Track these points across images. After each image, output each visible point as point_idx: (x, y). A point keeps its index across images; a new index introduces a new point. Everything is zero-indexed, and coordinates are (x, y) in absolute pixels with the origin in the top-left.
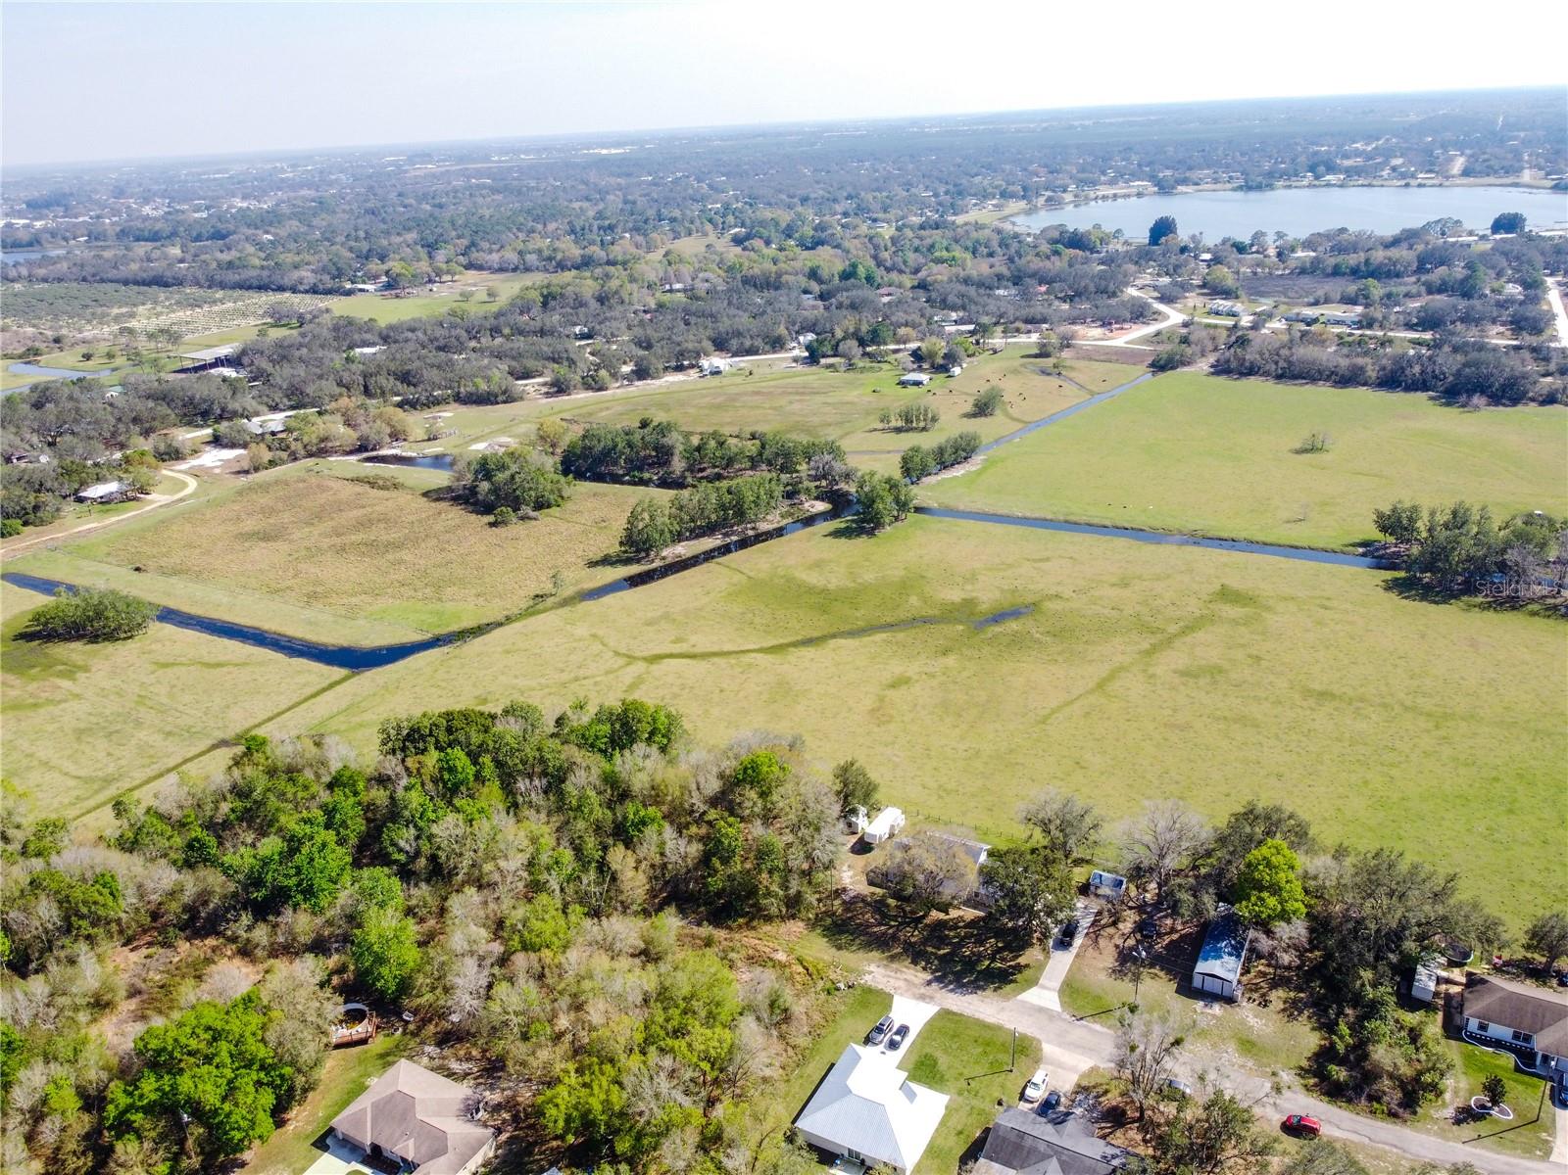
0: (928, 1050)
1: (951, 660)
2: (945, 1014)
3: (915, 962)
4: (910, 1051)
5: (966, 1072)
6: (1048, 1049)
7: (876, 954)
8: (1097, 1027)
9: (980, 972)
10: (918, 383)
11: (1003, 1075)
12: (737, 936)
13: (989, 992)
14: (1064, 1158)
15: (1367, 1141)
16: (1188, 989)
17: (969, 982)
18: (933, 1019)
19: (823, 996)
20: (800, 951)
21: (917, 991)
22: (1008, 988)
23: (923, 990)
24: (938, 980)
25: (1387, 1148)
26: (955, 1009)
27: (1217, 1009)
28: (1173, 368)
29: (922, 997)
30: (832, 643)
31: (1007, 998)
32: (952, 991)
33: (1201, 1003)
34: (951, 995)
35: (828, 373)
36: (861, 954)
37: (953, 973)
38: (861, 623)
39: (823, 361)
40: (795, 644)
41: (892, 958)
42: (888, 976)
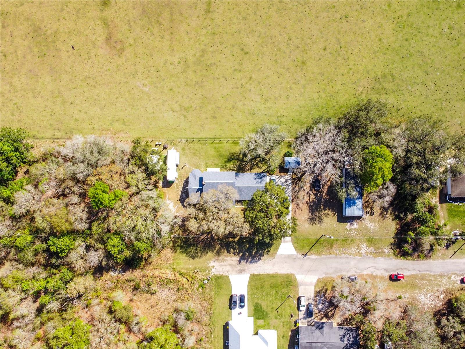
0: (256, 301)
2: (254, 277)
3: (229, 252)
4: (249, 305)
5: (274, 306)
6: (299, 278)
7: (210, 254)
8: (313, 257)
9: (257, 244)
11: (287, 300)
12: (145, 271)
13: (265, 256)
15: (418, 272)
16: (343, 219)
17: (256, 253)
18: (249, 283)
19: (201, 290)
20: (178, 268)
21: (236, 269)
22: (272, 249)
23: (239, 267)
24: (243, 258)
25: (425, 272)
26: (256, 272)
27: (355, 225)
29: (241, 272)
31: (273, 256)
32: (251, 262)
33: (349, 224)
34: (252, 265)
36: (204, 257)
37: (247, 250)
41: (218, 253)
42: (222, 266)
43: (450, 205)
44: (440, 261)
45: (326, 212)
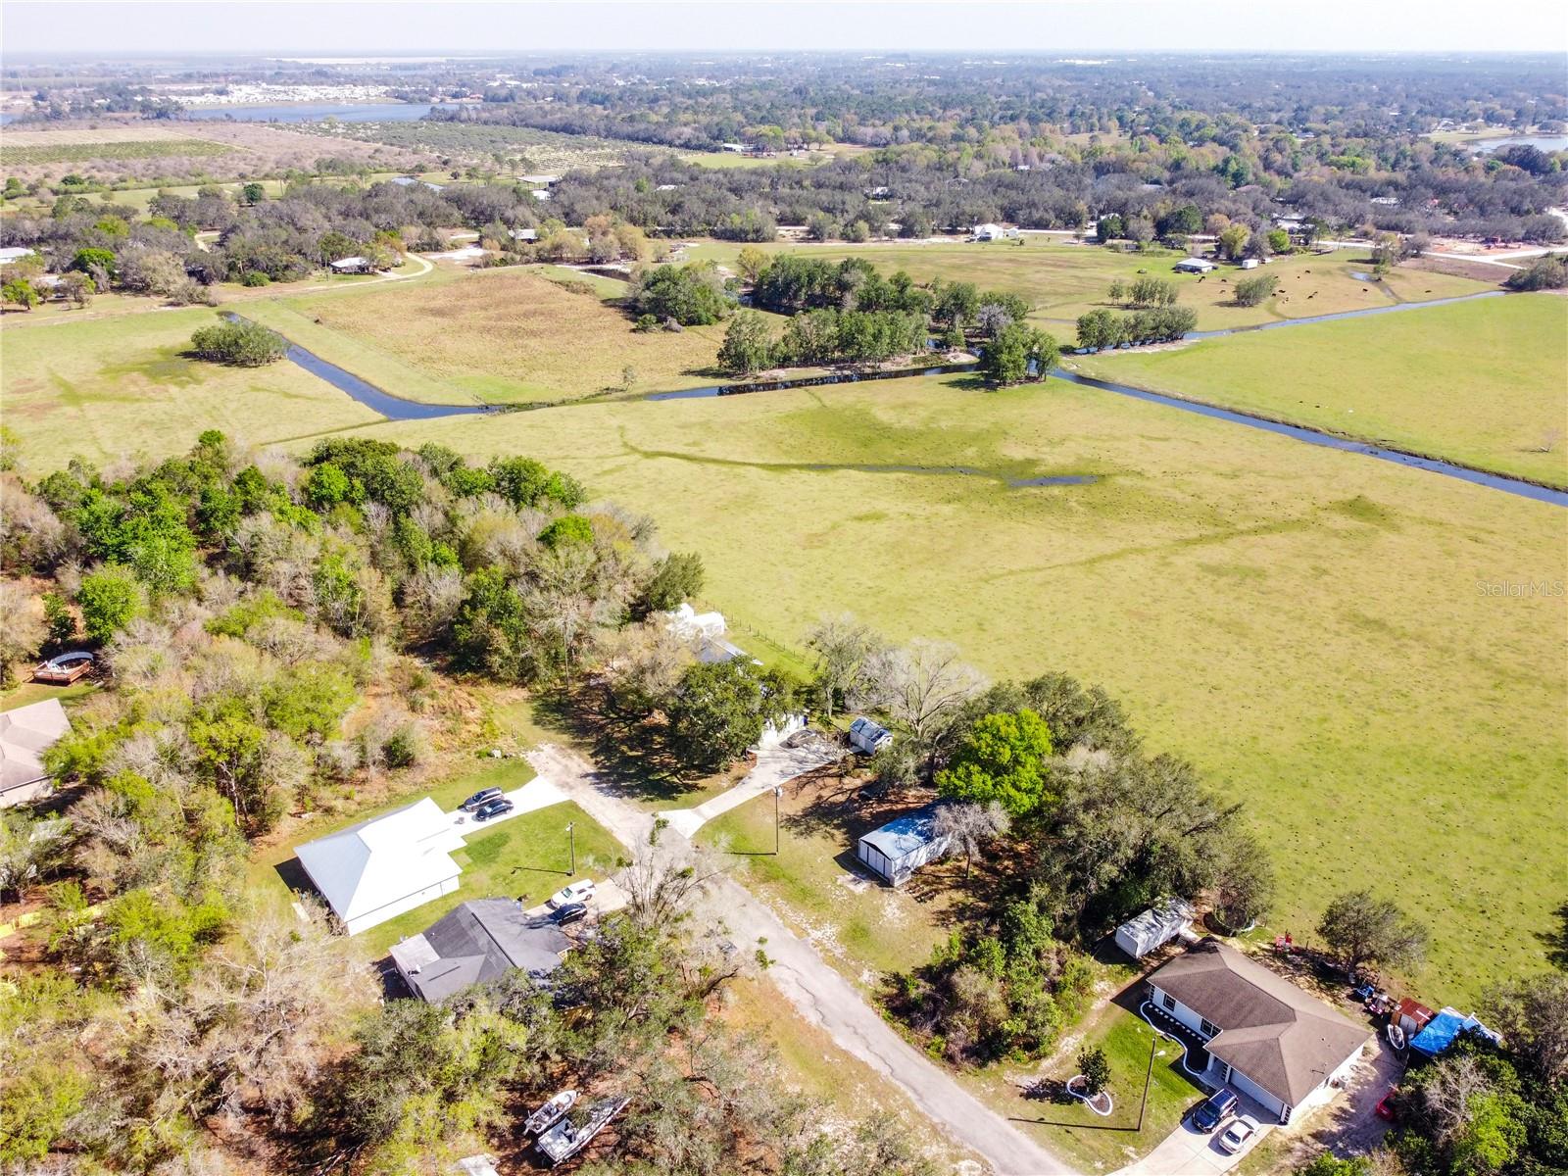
0: (511, 831)
1: (947, 509)
2: (567, 806)
3: (594, 755)
4: (491, 827)
5: (524, 861)
7: (565, 738)
9: (648, 781)
10: (1194, 270)
11: (558, 876)
12: (453, 687)
13: (635, 800)
14: (493, 959)
15: (885, 1071)
16: (852, 861)
17: (628, 787)
18: (551, 807)
19: (470, 758)
21: (565, 779)
22: (660, 802)
23: (571, 780)
24: (597, 776)
25: (903, 1088)
26: (582, 804)
27: (863, 887)
28: (1533, 289)
29: (563, 786)
30: (842, 472)
31: (646, 810)
32: (599, 789)
33: (852, 876)
34: (594, 792)
35: (1107, 253)
38: (891, 461)
39: (1109, 242)
40: (800, 467)
41: (577, 745)
42: (553, 759)
43: (1136, 1021)
44: (973, 1099)
45: (835, 832)
